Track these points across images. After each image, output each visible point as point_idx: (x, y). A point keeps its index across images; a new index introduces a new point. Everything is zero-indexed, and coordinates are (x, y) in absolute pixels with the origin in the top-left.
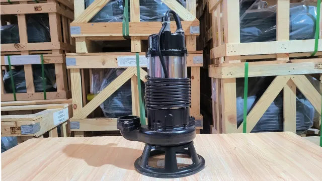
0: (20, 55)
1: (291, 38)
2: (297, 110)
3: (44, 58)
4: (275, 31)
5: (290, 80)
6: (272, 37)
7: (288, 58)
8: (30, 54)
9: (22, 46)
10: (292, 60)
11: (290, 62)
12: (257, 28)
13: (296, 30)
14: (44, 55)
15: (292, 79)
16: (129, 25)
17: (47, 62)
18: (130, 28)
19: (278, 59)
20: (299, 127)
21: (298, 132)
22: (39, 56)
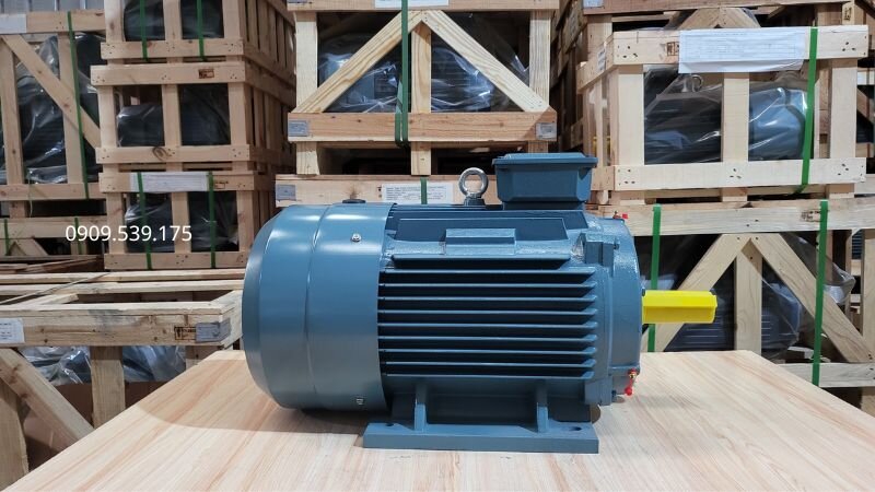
0: (164, 170)
1: (753, 156)
2: (764, 306)
3: (215, 179)
4: (719, 140)
5: (750, 242)
6: (713, 152)
7: (746, 198)
8: (184, 170)
9: (170, 153)
10: (753, 203)
11: (748, 206)
12: (681, 132)
13: (762, 139)
14: (214, 173)
15: (754, 241)
16: (409, 119)
17: (221, 187)
18: (409, 126)
19: (725, 199)
20: (768, 344)
21: (766, 353)
22: (205, 173)
